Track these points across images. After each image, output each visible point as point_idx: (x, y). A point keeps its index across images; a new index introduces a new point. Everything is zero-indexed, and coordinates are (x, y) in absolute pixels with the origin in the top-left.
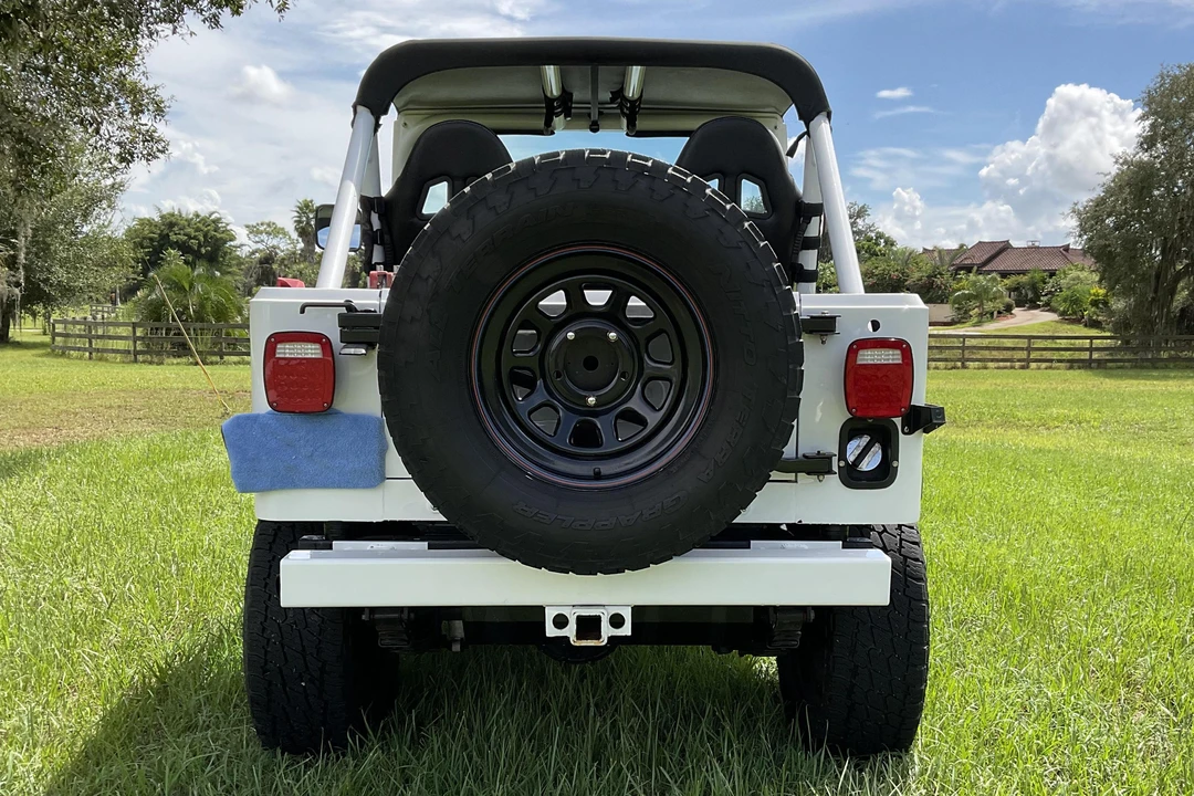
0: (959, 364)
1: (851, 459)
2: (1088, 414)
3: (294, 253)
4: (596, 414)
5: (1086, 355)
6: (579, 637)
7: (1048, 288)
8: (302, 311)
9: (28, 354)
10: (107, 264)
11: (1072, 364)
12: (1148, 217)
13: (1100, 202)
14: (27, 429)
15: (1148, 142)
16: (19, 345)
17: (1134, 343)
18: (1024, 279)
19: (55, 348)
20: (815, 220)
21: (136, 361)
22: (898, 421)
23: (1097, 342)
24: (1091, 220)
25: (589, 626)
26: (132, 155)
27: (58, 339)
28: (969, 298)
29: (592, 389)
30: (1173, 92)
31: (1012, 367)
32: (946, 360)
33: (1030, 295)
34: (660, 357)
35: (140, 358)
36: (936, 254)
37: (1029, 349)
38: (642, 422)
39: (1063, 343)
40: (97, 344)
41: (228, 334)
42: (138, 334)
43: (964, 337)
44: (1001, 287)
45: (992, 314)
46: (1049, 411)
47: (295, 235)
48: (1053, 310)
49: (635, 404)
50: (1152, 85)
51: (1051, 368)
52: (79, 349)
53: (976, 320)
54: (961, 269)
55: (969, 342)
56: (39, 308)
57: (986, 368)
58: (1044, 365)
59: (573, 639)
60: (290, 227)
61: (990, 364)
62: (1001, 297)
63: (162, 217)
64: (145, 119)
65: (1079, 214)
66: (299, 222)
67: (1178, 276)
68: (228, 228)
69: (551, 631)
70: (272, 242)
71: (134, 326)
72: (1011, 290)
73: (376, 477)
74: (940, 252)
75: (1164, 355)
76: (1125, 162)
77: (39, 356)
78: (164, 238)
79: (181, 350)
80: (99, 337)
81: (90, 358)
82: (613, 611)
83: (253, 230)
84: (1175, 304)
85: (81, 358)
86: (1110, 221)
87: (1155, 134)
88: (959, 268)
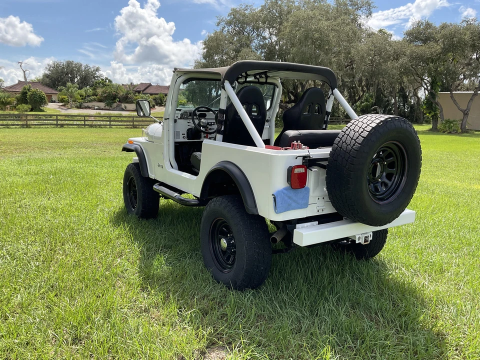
7: (165, 99)
8: (296, 158)
18: (157, 96)
33: (159, 102)
38: (387, 184)
44: (151, 99)
49: (385, 180)
62: (151, 102)
72: (154, 100)
74: (129, 86)
88: (136, 92)
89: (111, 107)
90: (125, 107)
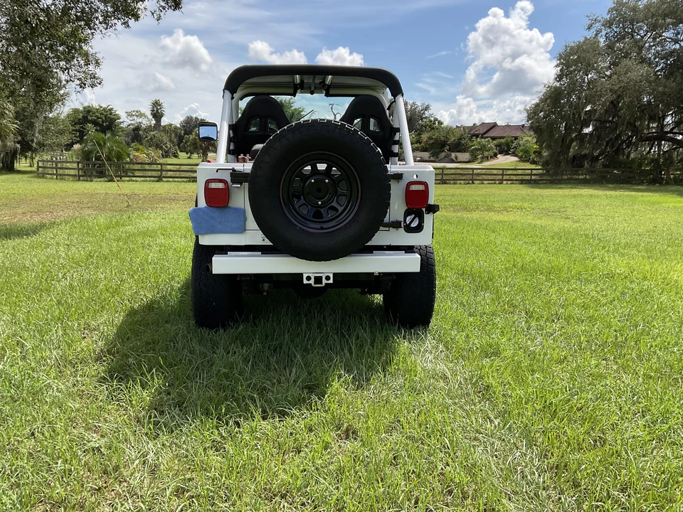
0: (471, 182)
1: (408, 223)
2: (526, 205)
3: (151, 126)
4: (321, 208)
5: (528, 178)
6: (315, 283)
7: (514, 145)
8: (217, 172)
9: (25, 177)
10: (61, 133)
11: (522, 182)
12: (560, 113)
13: (537, 105)
14: (38, 213)
15: (559, 77)
16: (19, 172)
17: (551, 172)
18: (503, 141)
19: (40, 174)
20: (398, 134)
21: (79, 180)
22: (424, 209)
23: (534, 172)
24: (533, 113)
25: (318, 280)
26: (85, 85)
27: (40, 169)
28: (477, 150)
29: (320, 199)
30: (571, 54)
31: (495, 183)
32: (465, 180)
33: (506, 148)
34: (343, 188)
35: (81, 178)
36: (462, 129)
37: (503, 175)
38: (337, 210)
39: (520, 172)
40: (60, 172)
41: (123, 167)
42: (80, 167)
43: (473, 169)
44: (492, 144)
45: (488, 158)
46: (508, 204)
47: (151, 117)
48: (516, 156)
49: (334, 204)
50: (561, 50)
51: (512, 183)
52: (51, 174)
53: (480, 160)
54: (474, 136)
55: (475, 171)
56: (29, 154)
57: (483, 184)
58: (509, 182)
59: (313, 284)
60: (148, 114)
61: (485, 182)
62: (493, 149)
63: (84, 108)
64: (91, 67)
65: (527, 111)
66: (153, 111)
67: (572, 141)
68: (117, 113)
69: (305, 282)
70: (139, 120)
71: (78, 163)
72: (496, 146)
73: (242, 229)
74: (464, 127)
75: (565, 177)
76: (549, 87)
77: (32, 178)
78: (85, 118)
79: (101, 174)
80: (60, 168)
81: (57, 178)
82: (327, 275)
83: (129, 114)
84: (570, 154)
85: (52, 178)
86: (542, 114)
87: (563, 73)
88: (473, 135)
89: (438, 157)
90: (456, 158)
